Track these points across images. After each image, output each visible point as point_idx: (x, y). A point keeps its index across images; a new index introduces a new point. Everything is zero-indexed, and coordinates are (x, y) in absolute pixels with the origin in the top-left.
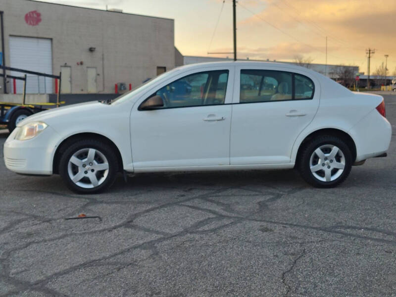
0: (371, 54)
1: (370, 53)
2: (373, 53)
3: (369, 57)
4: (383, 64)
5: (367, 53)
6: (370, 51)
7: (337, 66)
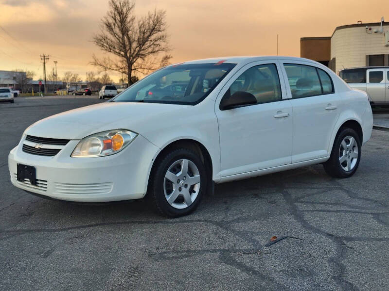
0: (46, 60)
1: (44, 59)
2: (47, 59)
3: (44, 63)
4: (53, 69)
5: (42, 59)
6: (44, 57)
7: (13, 72)
